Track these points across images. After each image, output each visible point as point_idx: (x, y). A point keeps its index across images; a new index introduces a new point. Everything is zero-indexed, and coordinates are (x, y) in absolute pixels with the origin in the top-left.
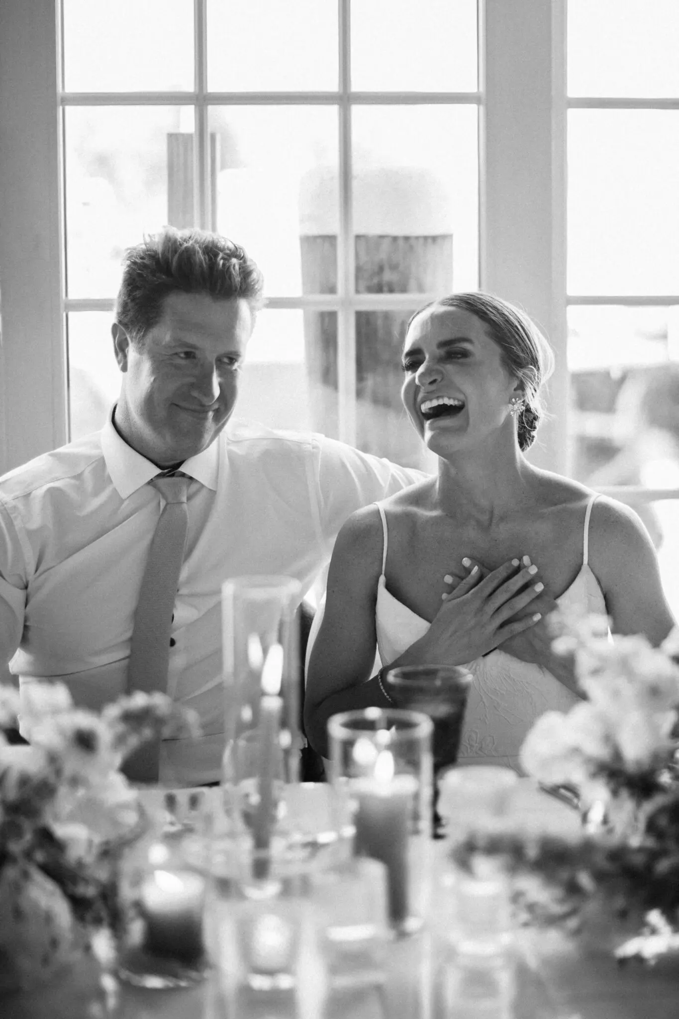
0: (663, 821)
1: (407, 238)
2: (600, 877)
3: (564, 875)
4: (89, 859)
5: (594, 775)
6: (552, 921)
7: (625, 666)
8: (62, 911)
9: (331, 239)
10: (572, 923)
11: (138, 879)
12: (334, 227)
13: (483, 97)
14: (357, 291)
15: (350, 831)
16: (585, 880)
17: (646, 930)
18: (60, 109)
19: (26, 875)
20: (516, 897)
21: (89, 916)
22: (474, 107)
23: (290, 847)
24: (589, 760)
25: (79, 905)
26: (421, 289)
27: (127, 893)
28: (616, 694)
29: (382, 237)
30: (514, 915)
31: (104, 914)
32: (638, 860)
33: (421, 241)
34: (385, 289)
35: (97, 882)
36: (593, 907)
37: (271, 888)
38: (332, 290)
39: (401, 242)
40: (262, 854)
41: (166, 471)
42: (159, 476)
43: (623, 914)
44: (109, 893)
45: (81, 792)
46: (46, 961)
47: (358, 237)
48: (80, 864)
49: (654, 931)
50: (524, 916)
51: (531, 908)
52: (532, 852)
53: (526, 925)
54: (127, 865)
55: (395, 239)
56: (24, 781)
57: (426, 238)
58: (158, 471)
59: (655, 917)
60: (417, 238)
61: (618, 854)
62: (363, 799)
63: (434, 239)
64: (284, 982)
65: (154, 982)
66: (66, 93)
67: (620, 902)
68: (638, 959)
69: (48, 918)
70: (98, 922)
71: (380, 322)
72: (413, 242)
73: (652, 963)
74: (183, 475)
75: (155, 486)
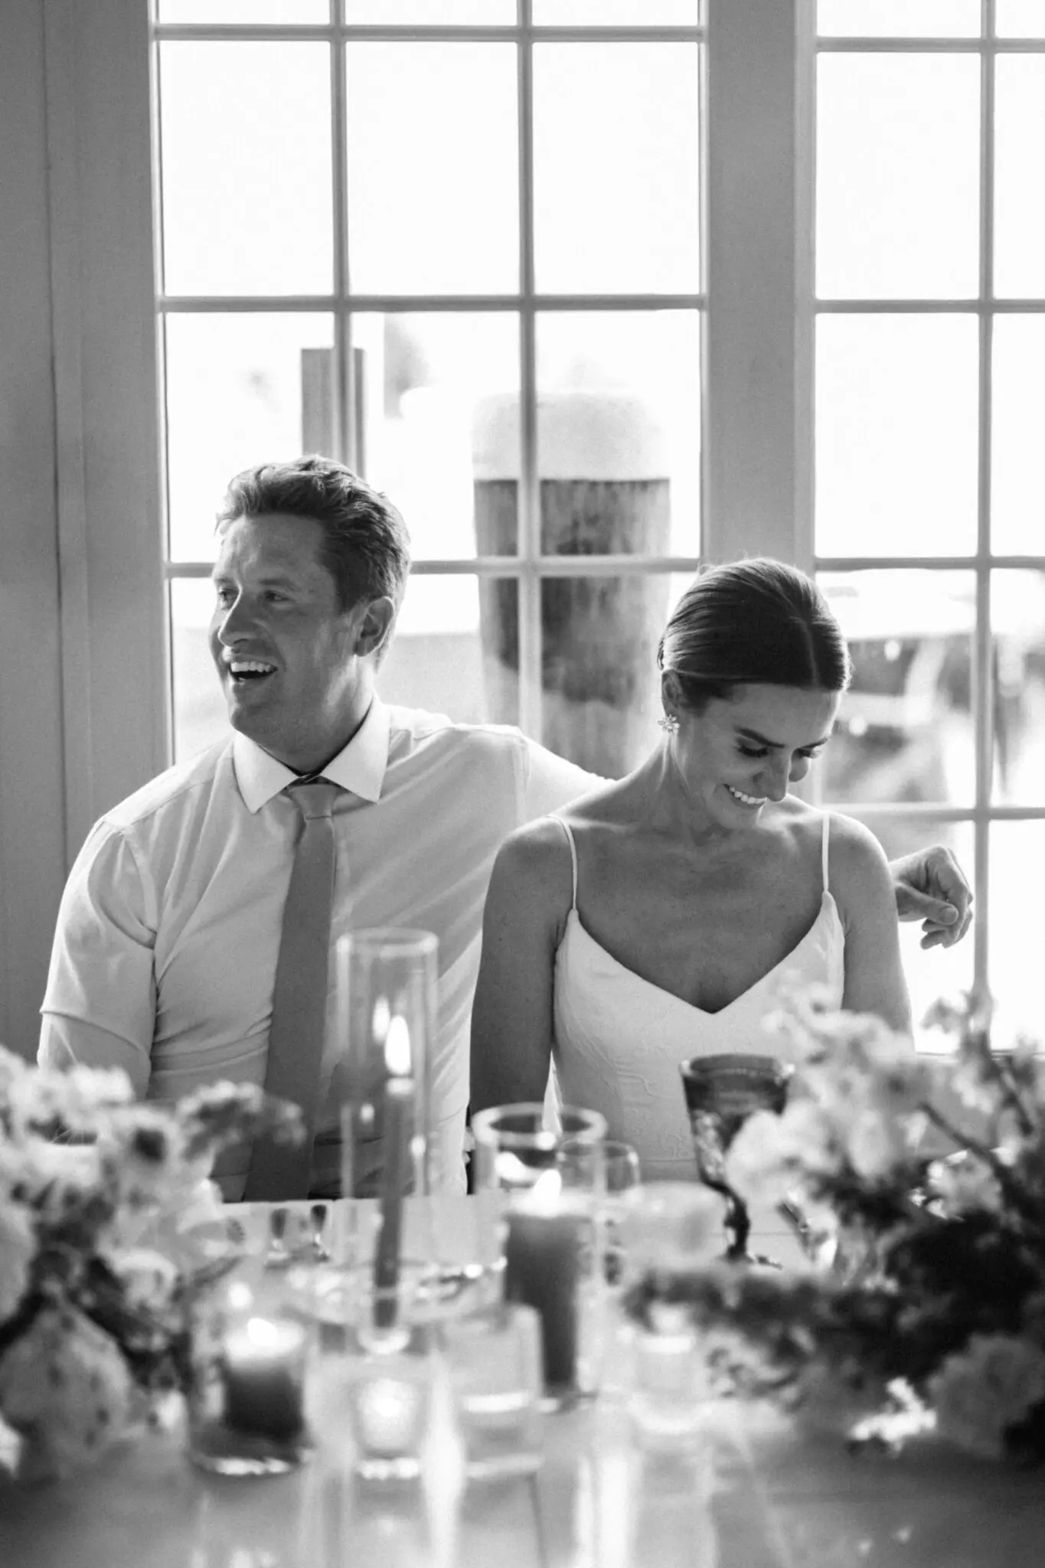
0: (905, 1260)
1: (609, 484)
2: (822, 1333)
3: (775, 1330)
4: (157, 1301)
5: (817, 1196)
6: (762, 1390)
7: (856, 1051)
8: (114, 1371)
9: (510, 485)
10: (790, 1393)
11: (219, 1327)
12: (513, 469)
13: (707, 301)
14: (544, 552)
15: (501, 1264)
16: (803, 1338)
17: (889, 1406)
18: (160, 316)
19: (68, 1325)
20: (715, 1358)
21: (154, 1378)
22: (694, 313)
23: (424, 1283)
24: (811, 1175)
25: (140, 1363)
26: (627, 549)
27: (203, 1347)
28: (845, 1088)
29: (576, 483)
30: (712, 1381)
31: (173, 1374)
32: (874, 1310)
33: (627, 488)
34: (581, 549)
35: (166, 1332)
36: (816, 1372)
37: (397, 1340)
38: (511, 550)
39: (601, 490)
40: (386, 1294)
41: (304, 777)
42: (294, 784)
43: (857, 1383)
44: (180, 1345)
45: (152, 1212)
46: (91, 1439)
47: (545, 483)
48: (144, 1309)
49: (899, 1407)
50: (725, 1383)
51: (734, 1371)
52: (732, 1300)
53: (728, 1395)
54: (204, 1310)
55: (593, 484)
56: (71, 1198)
57: (633, 484)
58: (294, 777)
59: (899, 1388)
60: (622, 483)
61: (848, 1302)
62: (516, 1222)
63: (644, 485)
64: (406, 1468)
65: (235, 1467)
66: (166, 297)
67: (850, 1366)
68: (877, 1443)
69: (95, 1382)
70: (166, 1384)
71: (574, 591)
72: (616, 488)
73: (898, 1447)
74: (327, 782)
75: (290, 796)
